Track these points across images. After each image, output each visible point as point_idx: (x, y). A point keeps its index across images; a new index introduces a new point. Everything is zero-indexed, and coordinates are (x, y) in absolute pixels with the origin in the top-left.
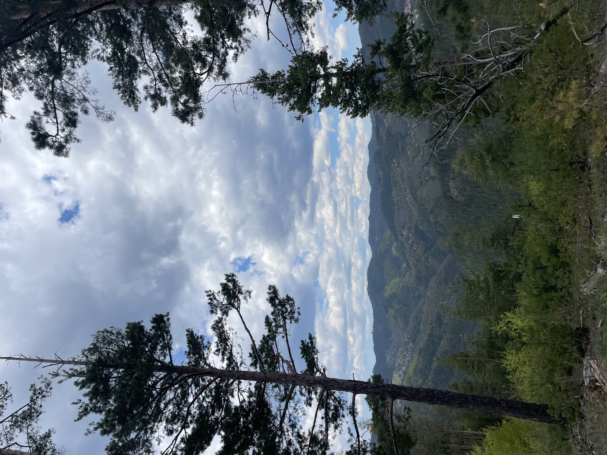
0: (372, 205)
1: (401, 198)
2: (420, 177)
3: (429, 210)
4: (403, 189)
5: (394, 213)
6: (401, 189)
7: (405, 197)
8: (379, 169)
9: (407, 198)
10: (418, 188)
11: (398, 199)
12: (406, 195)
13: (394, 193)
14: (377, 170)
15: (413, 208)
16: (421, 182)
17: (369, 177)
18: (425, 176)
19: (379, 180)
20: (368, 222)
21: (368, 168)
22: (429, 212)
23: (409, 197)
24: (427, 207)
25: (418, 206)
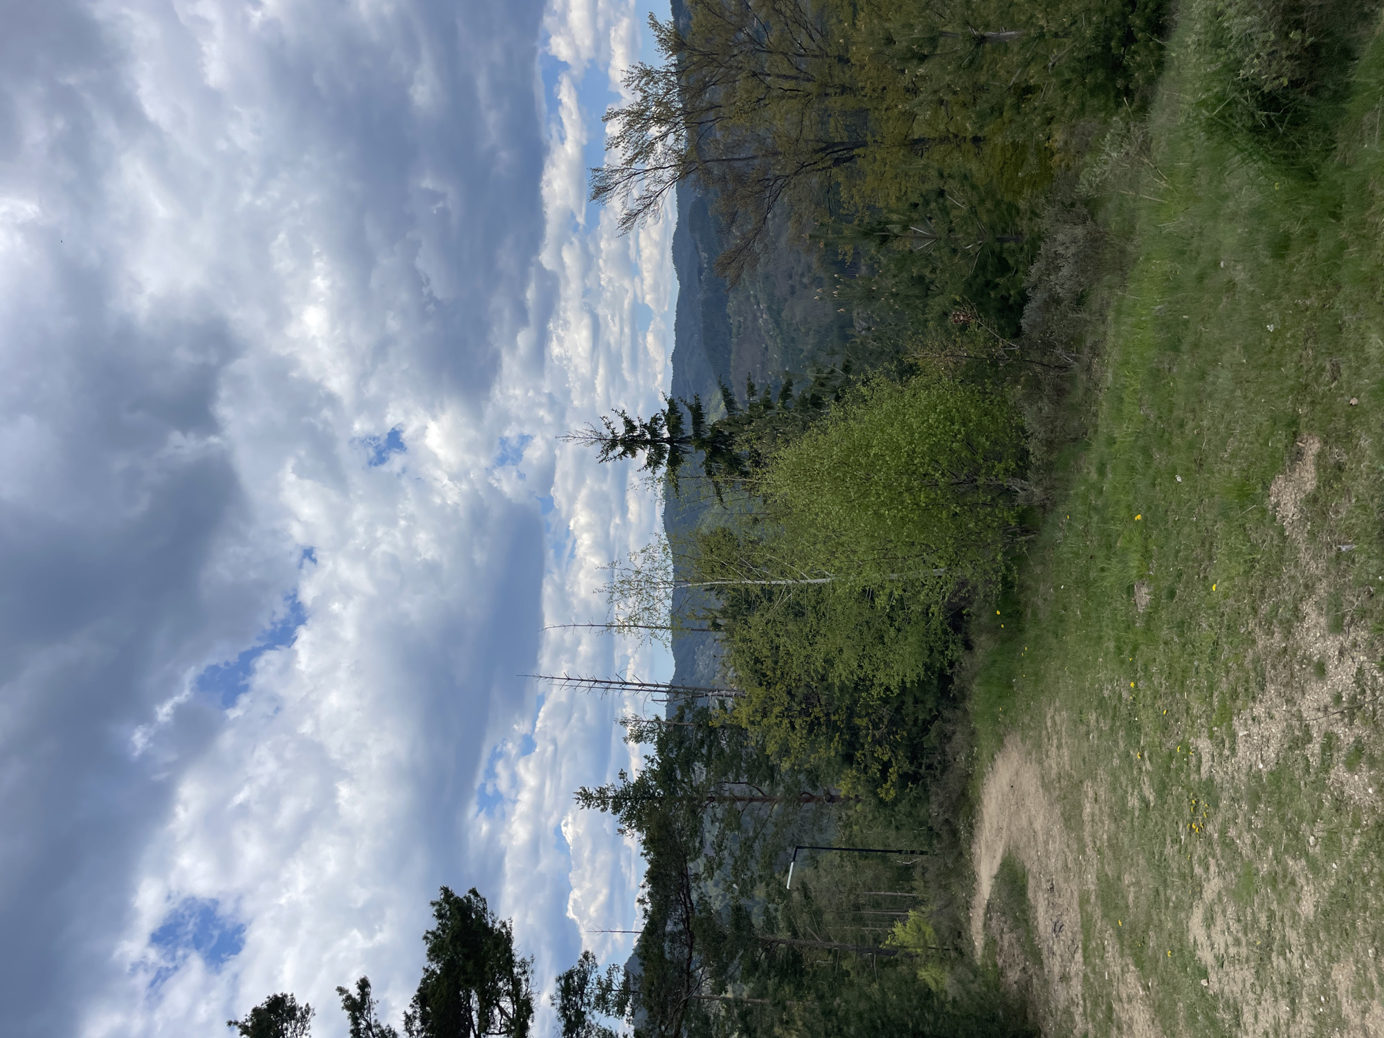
0: (680, 328)
1: (746, 318)
2: (791, 277)
3: (805, 353)
4: (752, 299)
5: (730, 352)
6: (748, 298)
7: (755, 318)
8: (700, 246)
9: (760, 320)
10: (786, 300)
11: (739, 322)
12: (759, 314)
13: (732, 306)
14: (696, 248)
15: (770, 344)
16: (793, 287)
17: (676, 260)
18: (803, 275)
19: (700, 272)
20: (670, 365)
21: (674, 238)
22: (805, 357)
23: (764, 319)
24: (800, 346)
25: (783, 340)
